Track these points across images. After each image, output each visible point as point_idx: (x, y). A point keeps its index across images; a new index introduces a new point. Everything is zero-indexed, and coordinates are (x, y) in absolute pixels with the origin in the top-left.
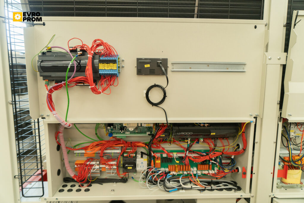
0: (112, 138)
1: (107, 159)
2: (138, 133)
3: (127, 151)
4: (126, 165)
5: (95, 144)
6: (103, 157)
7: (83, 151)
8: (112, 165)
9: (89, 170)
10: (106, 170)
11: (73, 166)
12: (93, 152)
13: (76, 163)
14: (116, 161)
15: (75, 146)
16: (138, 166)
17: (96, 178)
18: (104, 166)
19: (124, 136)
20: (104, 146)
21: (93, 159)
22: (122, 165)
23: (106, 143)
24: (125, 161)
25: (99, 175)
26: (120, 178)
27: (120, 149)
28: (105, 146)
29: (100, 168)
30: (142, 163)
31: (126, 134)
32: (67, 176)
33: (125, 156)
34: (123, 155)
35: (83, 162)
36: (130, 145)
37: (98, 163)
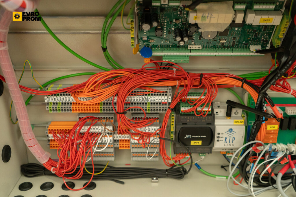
0: (147, 60)
1: (133, 118)
2: (225, 47)
3: (189, 97)
4: (187, 136)
5: (100, 79)
6: (125, 113)
7: (70, 98)
8: (149, 135)
9: (88, 146)
10: (131, 146)
11: (44, 137)
12: (98, 100)
13: (51, 127)
14: (157, 126)
15: (46, 85)
16: (220, 139)
17: (105, 166)
18: (126, 137)
19: (185, 56)
20: (125, 84)
21: (96, 118)
22: (173, 136)
23: (132, 75)
24: (184, 124)
25: (113, 159)
26: (168, 168)
27: (168, 94)
28: (130, 84)
29: (115, 141)
30: (231, 130)
31: (191, 51)
32: (31, 161)
33: (185, 111)
34: (176, 109)
35: (71, 127)
36: (196, 83)
37: (110, 128)
